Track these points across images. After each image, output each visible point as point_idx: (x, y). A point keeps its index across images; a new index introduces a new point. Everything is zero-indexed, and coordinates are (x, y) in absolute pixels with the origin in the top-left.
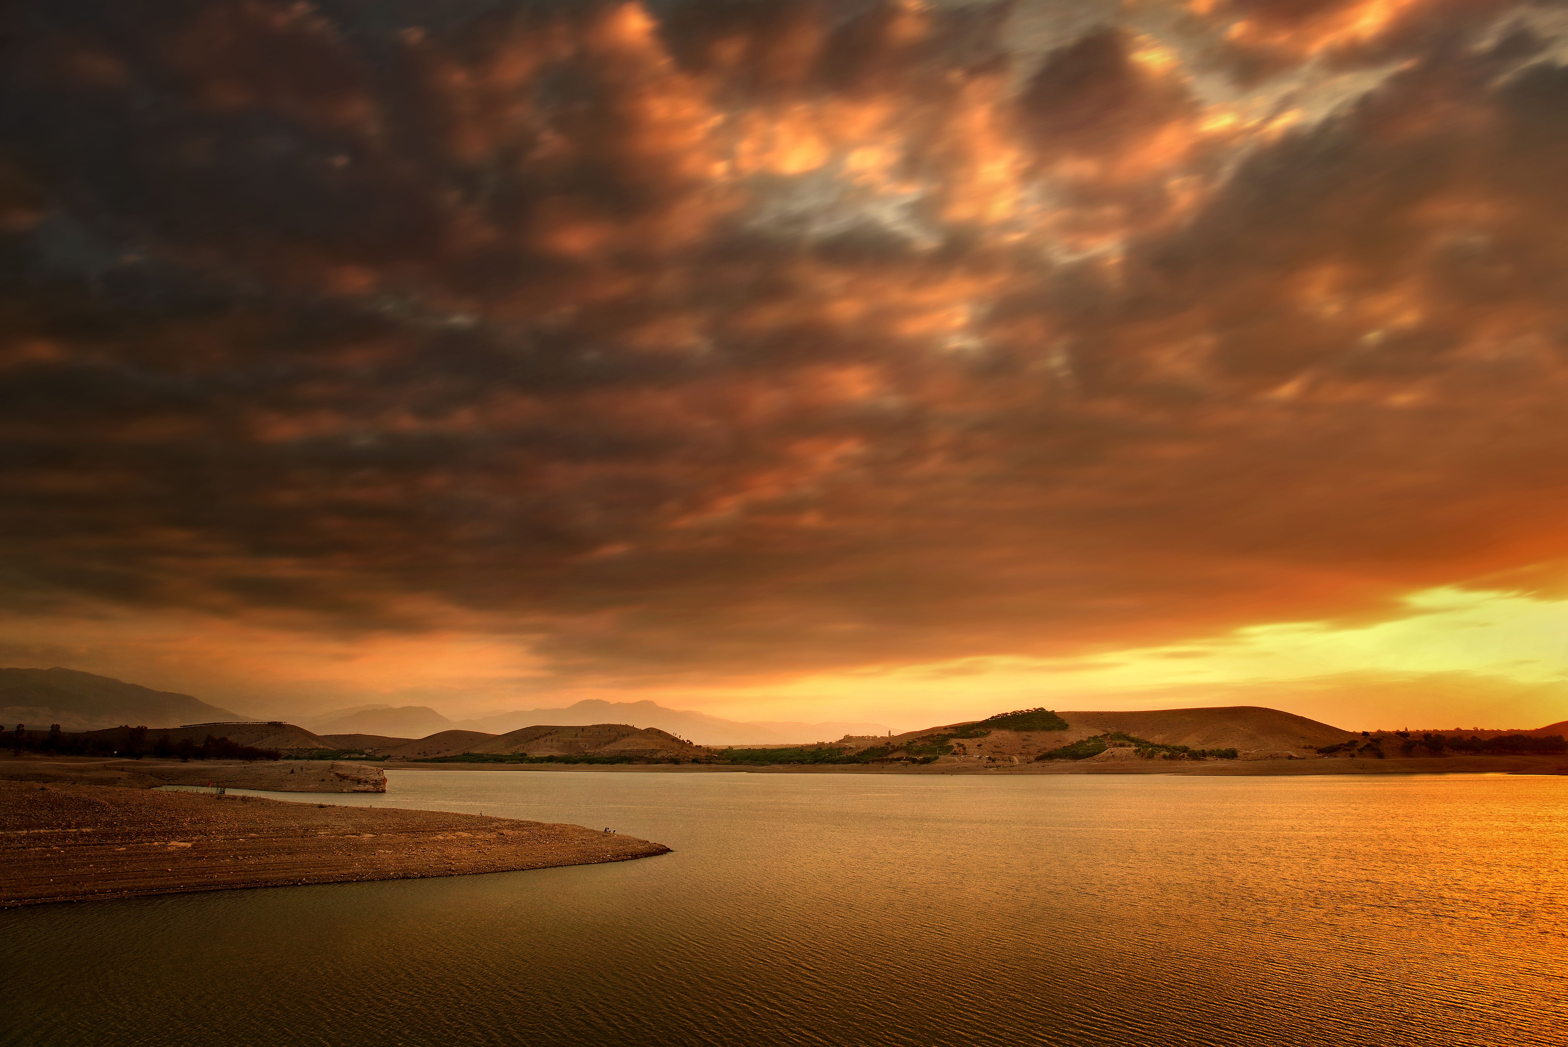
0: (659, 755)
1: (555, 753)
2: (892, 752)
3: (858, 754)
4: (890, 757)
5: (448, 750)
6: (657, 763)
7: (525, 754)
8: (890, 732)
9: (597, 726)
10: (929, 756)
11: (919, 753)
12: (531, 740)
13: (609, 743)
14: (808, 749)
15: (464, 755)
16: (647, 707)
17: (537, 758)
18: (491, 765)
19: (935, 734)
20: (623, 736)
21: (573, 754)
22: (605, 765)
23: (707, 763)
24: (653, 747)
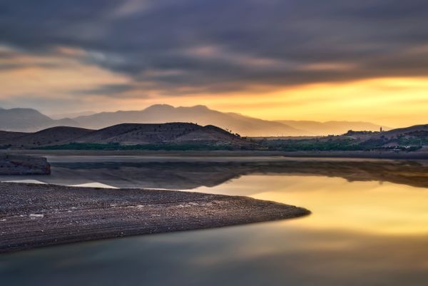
0: (218, 144)
1: (141, 143)
2: (387, 143)
3: (361, 144)
4: (386, 146)
5: (57, 141)
6: (216, 149)
7: (118, 144)
8: (381, 129)
9: (170, 124)
10: (415, 146)
11: (407, 144)
12: (122, 134)
13: (180, 135)
14: (322, 141)
15: (71, 144)
16: (201, 110)
17: (127, 146)
18: (93, 151)
19: (419, 130)
20: (190, 130)
21: (154, 143)
22: (179, 151)
23: (252, 150)
24: (213, 138)
